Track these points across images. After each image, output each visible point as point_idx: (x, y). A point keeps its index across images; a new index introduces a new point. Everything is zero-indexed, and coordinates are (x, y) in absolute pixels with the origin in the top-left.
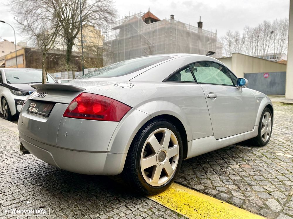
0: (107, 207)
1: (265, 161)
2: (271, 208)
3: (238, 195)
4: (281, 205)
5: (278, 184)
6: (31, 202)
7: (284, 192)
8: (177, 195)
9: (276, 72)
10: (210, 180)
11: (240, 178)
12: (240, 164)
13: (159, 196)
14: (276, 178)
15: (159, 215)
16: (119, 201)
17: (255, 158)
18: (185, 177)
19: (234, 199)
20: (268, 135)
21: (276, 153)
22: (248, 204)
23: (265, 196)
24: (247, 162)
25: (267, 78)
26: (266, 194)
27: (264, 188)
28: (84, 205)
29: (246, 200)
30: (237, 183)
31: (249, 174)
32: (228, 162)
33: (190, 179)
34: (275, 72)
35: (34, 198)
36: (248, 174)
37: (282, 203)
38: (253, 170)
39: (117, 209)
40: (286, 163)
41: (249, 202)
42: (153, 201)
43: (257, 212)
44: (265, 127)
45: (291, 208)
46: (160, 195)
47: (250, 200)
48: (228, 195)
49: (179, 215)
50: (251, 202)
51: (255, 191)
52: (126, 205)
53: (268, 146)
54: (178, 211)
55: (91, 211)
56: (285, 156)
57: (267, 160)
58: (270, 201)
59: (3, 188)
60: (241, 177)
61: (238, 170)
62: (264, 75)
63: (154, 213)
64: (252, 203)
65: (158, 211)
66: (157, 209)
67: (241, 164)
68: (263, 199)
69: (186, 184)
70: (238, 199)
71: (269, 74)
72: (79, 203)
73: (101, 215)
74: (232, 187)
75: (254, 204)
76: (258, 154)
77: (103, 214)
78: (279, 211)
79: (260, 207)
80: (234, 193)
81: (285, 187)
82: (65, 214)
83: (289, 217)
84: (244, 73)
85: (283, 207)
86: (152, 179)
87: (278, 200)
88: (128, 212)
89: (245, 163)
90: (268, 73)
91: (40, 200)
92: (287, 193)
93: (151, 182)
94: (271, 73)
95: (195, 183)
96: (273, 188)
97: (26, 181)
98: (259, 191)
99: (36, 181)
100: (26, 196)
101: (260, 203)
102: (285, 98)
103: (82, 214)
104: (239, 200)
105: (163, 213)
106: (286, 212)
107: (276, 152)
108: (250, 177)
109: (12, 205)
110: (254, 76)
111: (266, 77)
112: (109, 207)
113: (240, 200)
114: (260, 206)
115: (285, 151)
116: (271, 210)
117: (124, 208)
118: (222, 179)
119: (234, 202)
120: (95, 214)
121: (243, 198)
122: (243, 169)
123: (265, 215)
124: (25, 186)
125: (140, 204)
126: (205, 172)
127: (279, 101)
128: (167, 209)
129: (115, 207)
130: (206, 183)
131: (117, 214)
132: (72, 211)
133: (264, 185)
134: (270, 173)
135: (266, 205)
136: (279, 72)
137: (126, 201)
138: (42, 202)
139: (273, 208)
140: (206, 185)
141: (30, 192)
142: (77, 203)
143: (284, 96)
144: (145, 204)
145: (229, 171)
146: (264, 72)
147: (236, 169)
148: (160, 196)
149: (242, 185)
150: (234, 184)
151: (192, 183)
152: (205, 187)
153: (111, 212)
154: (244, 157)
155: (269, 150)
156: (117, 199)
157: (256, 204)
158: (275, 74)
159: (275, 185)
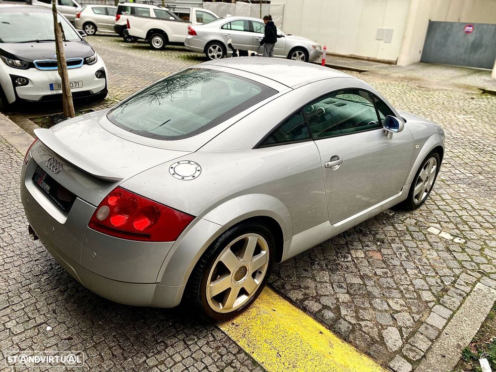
0: (158, 343)
1: (406, 245)
2: (387, 344)
3: (348, 314)
4: (402, 339)
5: (411, 297)
6: (53, 328)
7: (413, 315)
8: (259, 322)
9: (488, 25)
10: (315, 280)
11: (359, 281)
12: (368, 249)
13: (233, 324)
14: (412, 284)
15: (227, 360)
16: (176, 329)
17: (393, 238)
18: (279, 273)
19: (341, 324)
20: (426, 191)
21: (429, 227)
22: (358, 333)
23: (385, 320)
24: (379, 245)
25: (469, 34)
26: (388, 315)
27: (388, 304)
28: (126, 336)
29: (357, 326)
30: (352, 291)
31: (375, 274)
32: (351, 245)
33: (286, 277)
34: (485, 24)
35: (56, 318)
36: (374, 271)
37: (405, 336)
38: (384, 265)
39: (172, 346)
40: (437, 251)
41: (360, 330)
42: (223, 332)
43: (366, 349)
44: (422, 183)
45: (414, 346)
46: (234, 321)
47: (363, 325)
48: (335, 313)
49: (254, 362)
50: (362, 331)
51: (374, 309)
52: (184, 338)
53: (421, 210)
54: (254, 356)
55: (136, 350)
56: (440, 235)
57: (411, 242)
58: (390, 330)
59: (10, 294)
60: (362, 277)
61: (361, 262)
62: (466, 27)
63: (222, 356)
64: (364, 332)
65: (228, 352)
66: (226, 349)
67: (368, 251)
68: (381, 324)
69: (278, 288)
70: (346, 323)
71: (474, 27)
72: (120, 332)
73: (149, 358)
74: (344, 297)
75: (366, 334)
76: (401, 227)
77: (152, 356)
78: (397, 349)
79: (373, 341)
80: (344, 312)
81: (420, 303)
82: (100, 354)
83: (406, 362)
84: (430, 21)
85: (404, 343)
86: (223, 305)
87: (400, 331)
88: (186, 353)
89: (375, 248)
90: (474, 24)
91: (64, 323)
92: (417, 317)
93: (222, 309)
94: (479, 24)
95: (292, 285)
96: (400, 304)
97: (42, 280)
98: (380, 309)
99: (58, 280)
100: (44, 314)
101: (375, 333)
102: (491, 78)
103: (122, 354)
104: (347, 325)
105: (234, 358)
106: (405, 353)
107: (431, 224)
108: (375, 278)
109: (26, 332)
110: (447, 28)
111: (468, 32)
112: (161, 342)
113: (349, 325)
114: (372, 338)
115: (444, 225)
116: (386, 347)
117: (181, 345)
118: (332, 281)
119: (340, 328)
120: (141, 356)
121: (354, 321)
122: (370, 260)
123: (376, 355)
124: (43, 293)
125: (204, 337)
126: (311, 264)
127: (476, 85)
128: (240, 350)
129: (168, 342)
130: (308, 288)
131: (171, 357)
132: (110, 348)
133: (390, 298)
134: (406, 272)
135: (382, 338)
136: (493, 25)
137: (186, 331)
138: (68, 327)
139: (390, 344)
140: (307, 291)
141: (50, 304)
142: (116, 332)
143: (491, 72)
144: (212, 339)
145: (348, 263)
146: (467, 22)
147: (359, 261)
148: (235, 323)
149: (360, 295)
150: (348, 293)
151: (288, 287)
152: (305, 294)
153: (163, 352)
154: (377, 234)
155: (421, 219)
156: (174, 326)
157: (368, 334)
158: (485, 27)
159: (406, 298)
